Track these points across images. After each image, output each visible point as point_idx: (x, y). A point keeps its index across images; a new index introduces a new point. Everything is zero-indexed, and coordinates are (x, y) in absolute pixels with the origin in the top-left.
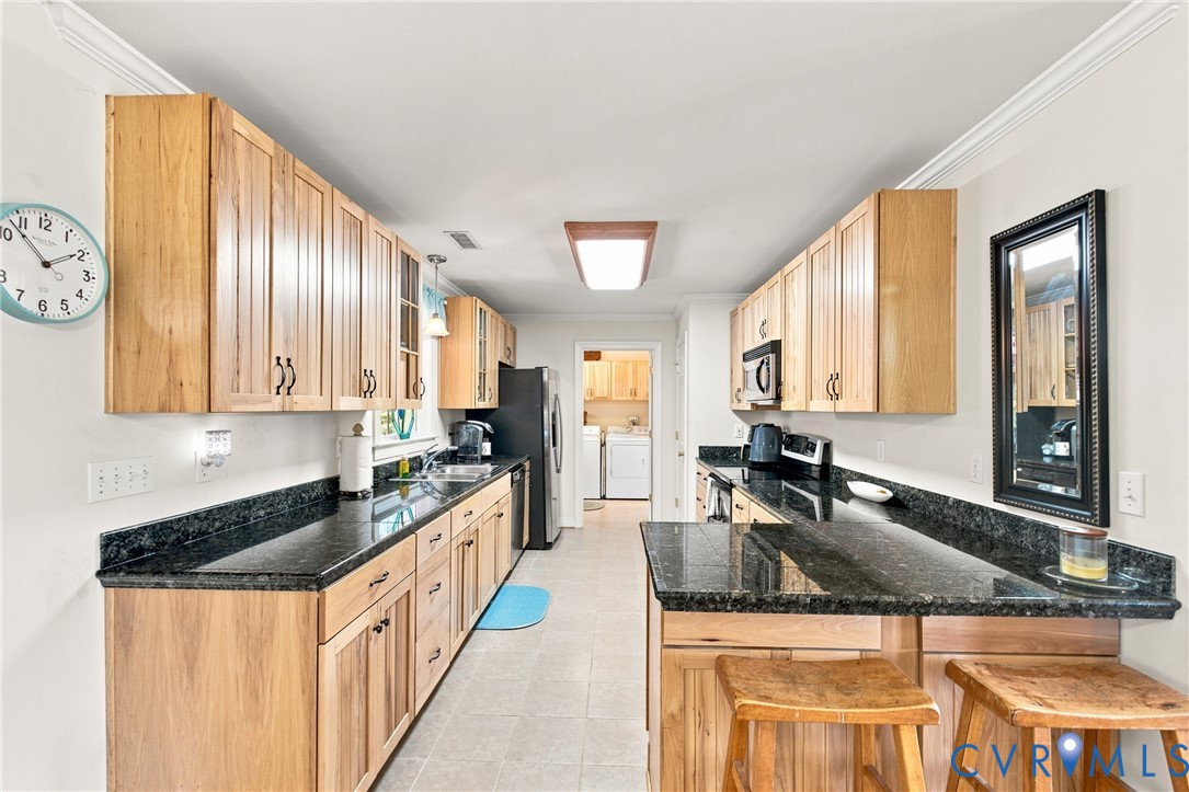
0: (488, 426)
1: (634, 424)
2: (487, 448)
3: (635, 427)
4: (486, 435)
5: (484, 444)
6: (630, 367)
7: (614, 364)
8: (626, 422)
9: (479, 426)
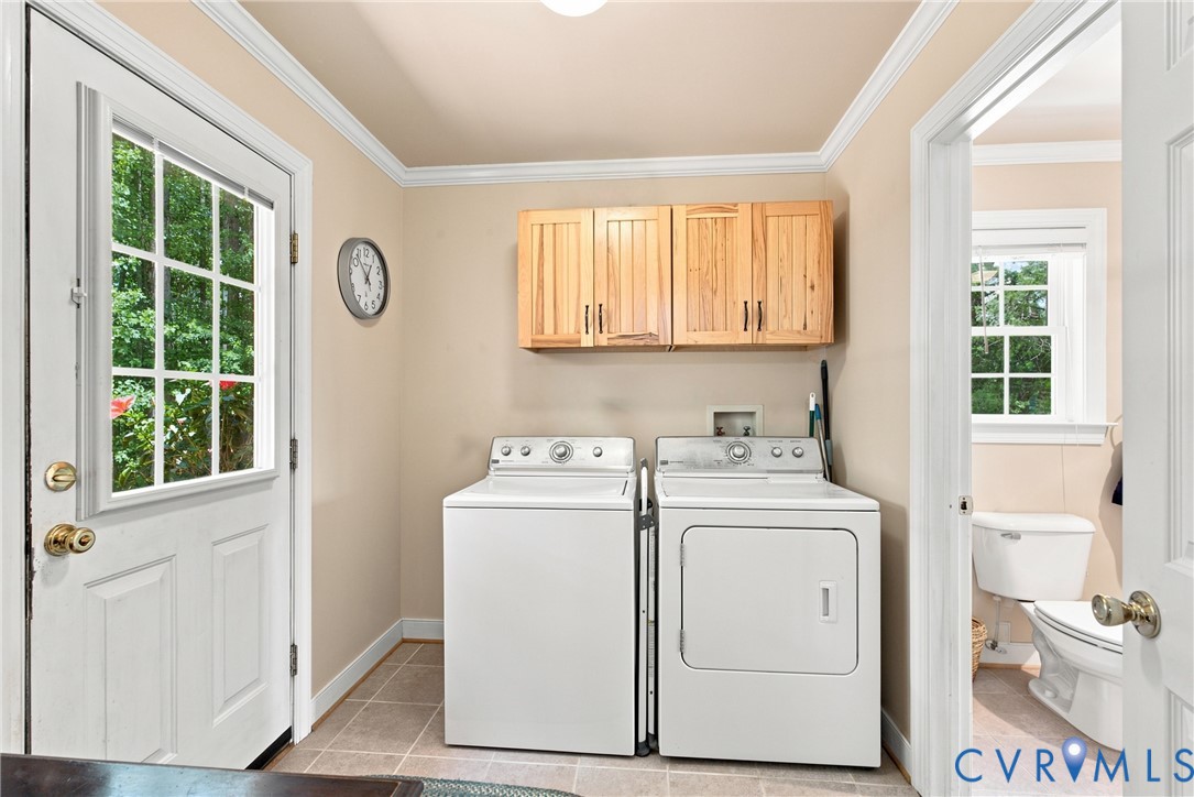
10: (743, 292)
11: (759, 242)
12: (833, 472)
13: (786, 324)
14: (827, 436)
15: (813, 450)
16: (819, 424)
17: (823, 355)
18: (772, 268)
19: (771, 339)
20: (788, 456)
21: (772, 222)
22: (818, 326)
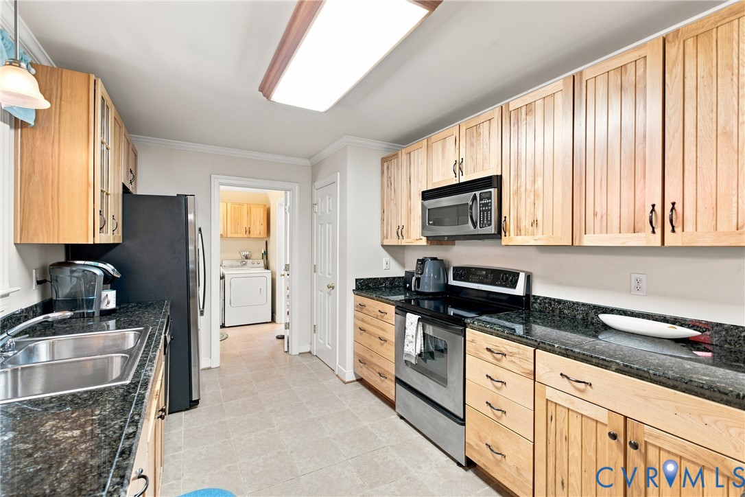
0: (109, 267)
1: (247, 258)
2: (110, 299)
3: (249, 261)
4: (109, 280)
5: (104, 293)
6: (245, 207)
7: (229, 205)
8: (238, 256)
9: (97, 269)
10: (245, 225)
11: (249, 213)
12: (267, 267)
13: (255, 233)
14: (267, 259)
15: (262, 263)
16: (265, 256)
17: (266, 239)
18: (252, 220)
19: (252, 236)
20: (256, 264)
21: (252, 209)
22: (264, 233)
